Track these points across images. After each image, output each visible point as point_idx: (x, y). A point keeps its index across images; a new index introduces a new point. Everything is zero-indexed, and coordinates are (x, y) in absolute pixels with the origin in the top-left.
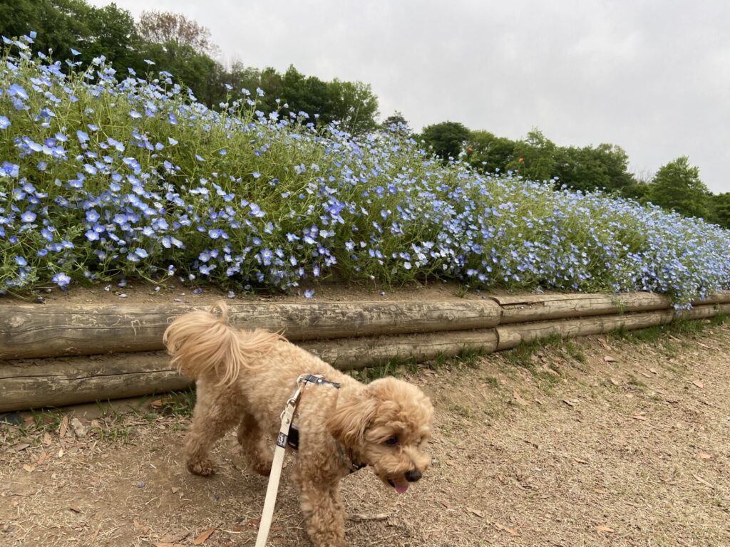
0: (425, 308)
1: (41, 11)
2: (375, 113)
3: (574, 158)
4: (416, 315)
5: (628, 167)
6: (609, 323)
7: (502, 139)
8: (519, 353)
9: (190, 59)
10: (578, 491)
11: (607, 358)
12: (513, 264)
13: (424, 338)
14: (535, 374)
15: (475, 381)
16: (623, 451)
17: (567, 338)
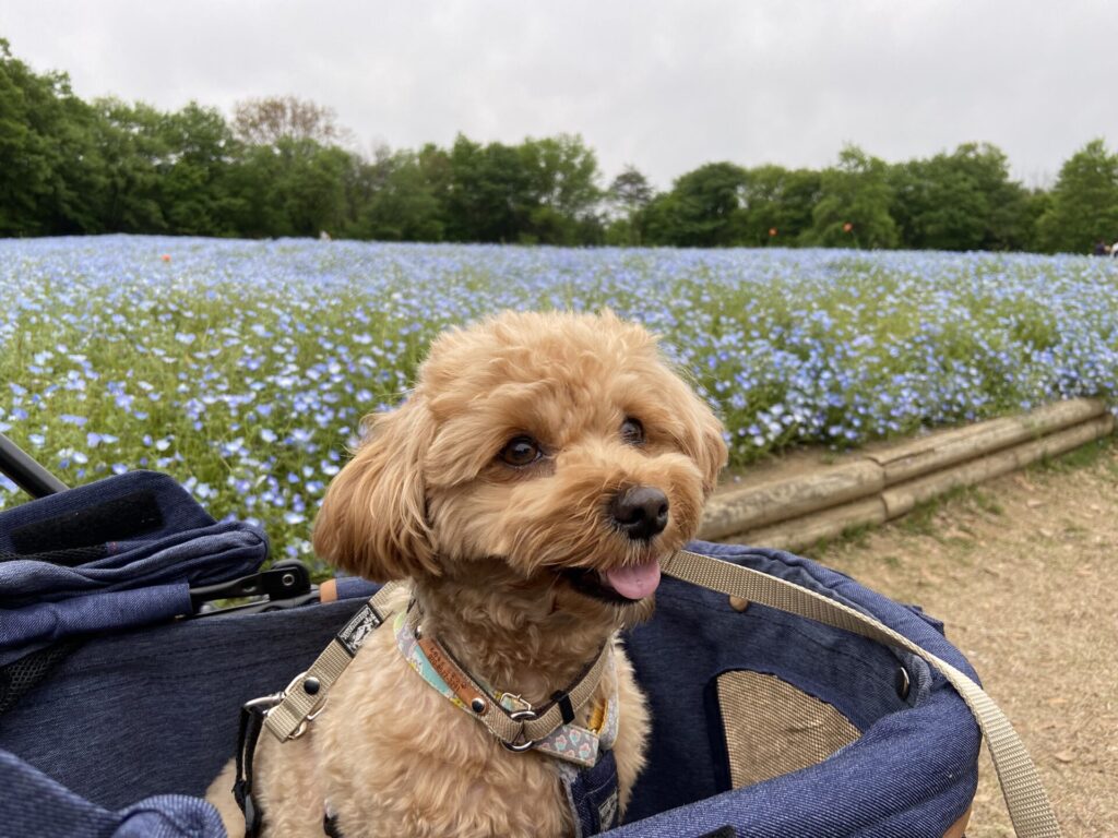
0: (793, 488)
1: (96, 135)
2: (594, 175)
3: (920, 176)
4: (784, 499)
5: (1011, 171)
6: (1026, 455)
7: (799, 171)
8: (916, 518)
9: (314, 158)
10: (1023, 669)
11: (1032, 502)
12: (886, 410)
13: (798, 523)
14: (942, 542)
15: (871, 564)
16: (1068, 618)
17: (972, 487)
